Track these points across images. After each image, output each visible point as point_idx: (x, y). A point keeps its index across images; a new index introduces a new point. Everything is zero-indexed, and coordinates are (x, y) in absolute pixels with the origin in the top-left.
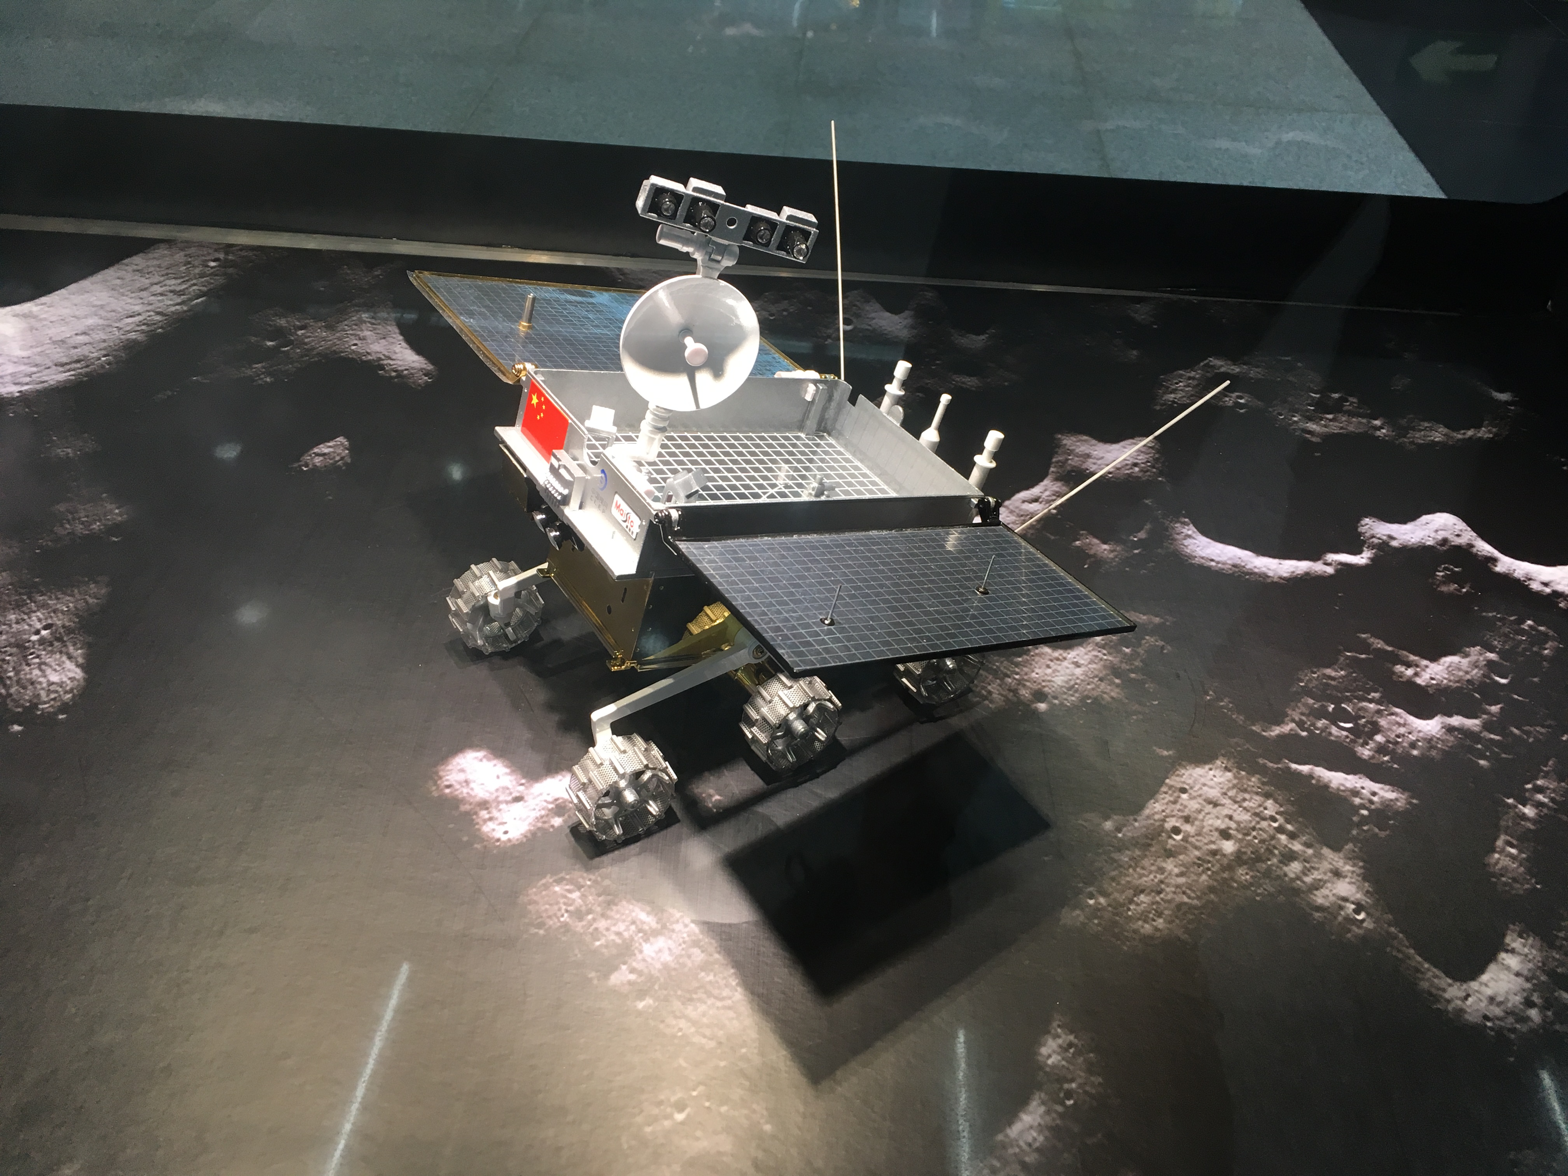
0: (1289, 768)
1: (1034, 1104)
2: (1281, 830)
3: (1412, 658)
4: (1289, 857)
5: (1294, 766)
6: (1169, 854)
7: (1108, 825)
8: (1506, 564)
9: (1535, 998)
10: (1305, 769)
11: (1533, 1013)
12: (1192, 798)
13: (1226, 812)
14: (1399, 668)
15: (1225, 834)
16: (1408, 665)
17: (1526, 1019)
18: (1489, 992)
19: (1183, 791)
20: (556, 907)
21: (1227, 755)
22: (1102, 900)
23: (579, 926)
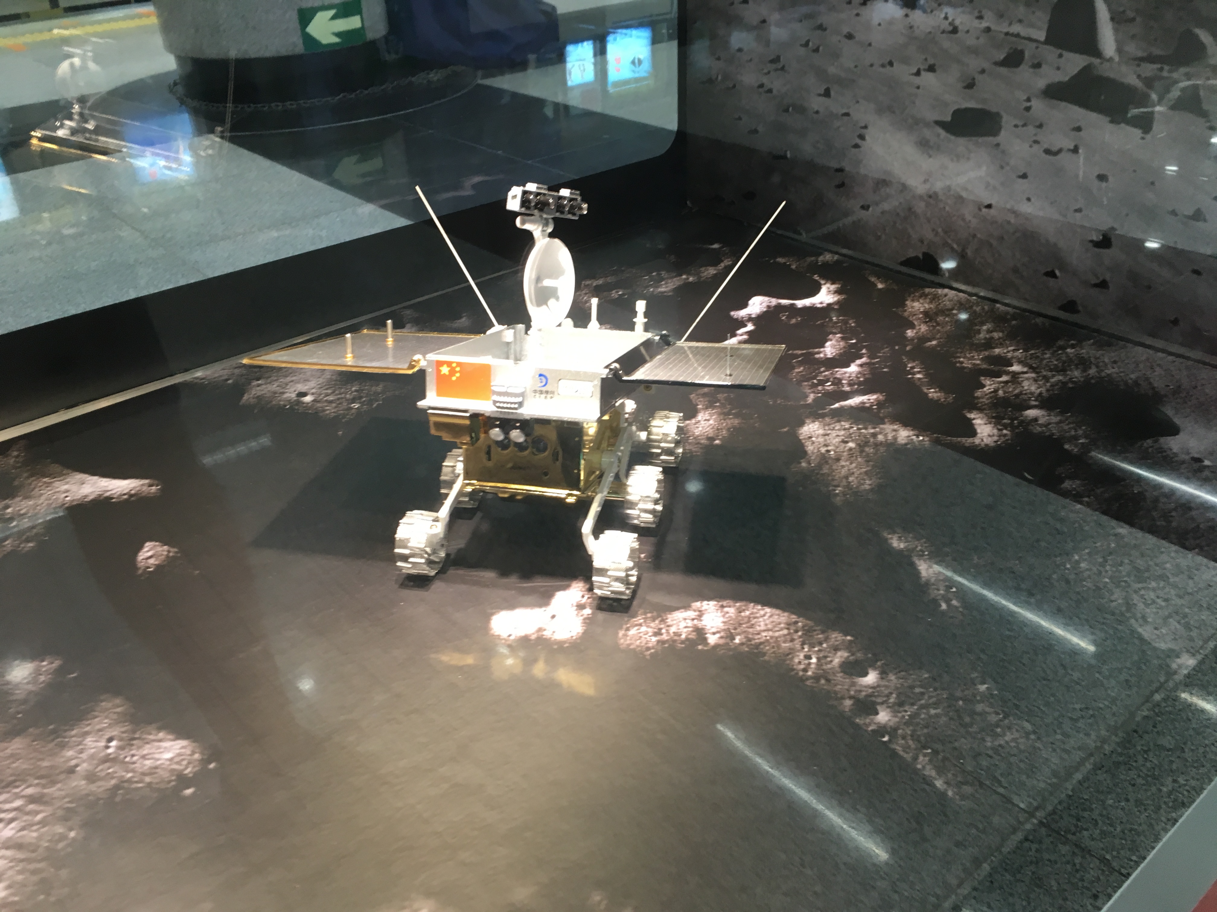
0: (832, 409)
1: (917, 562)
2: (859, 429)
3: (817, 350)
4: (874, 435)
5: (832, 407)
6: (838, 460)
7: (804, 464)
8: (800, 303)
9: (1000, 427)
10: (837, 405)
11: (1005, 432)
12: (817, 438)
13: (834, 435)
14: (817, 356)
15: (845, 442)
16: (819, 353)
17: (1005, 435)
18: (986, 434)
19: (810, 437)
20: (643, 639)
21: (807, 417)
22: (840, 489)
23: (665, 637)
